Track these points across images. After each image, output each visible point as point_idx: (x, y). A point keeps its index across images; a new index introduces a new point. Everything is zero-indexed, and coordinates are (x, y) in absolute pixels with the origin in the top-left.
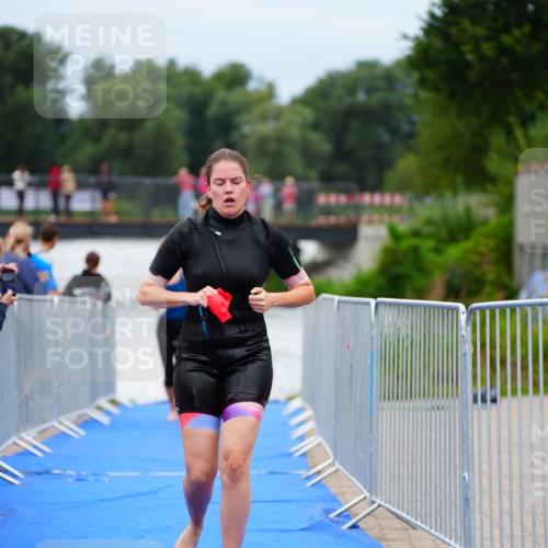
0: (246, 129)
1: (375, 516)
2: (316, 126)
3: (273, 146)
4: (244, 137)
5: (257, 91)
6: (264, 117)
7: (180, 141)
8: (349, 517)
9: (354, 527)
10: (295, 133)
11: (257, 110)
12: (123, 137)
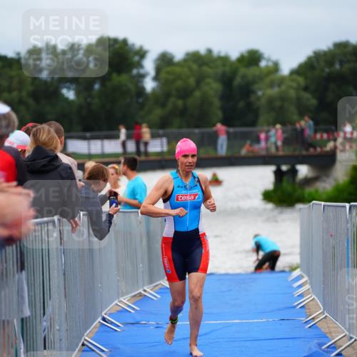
0: (260, 93)
1: (353, 347)
2: (306, 89)
3: (278, 104)
4: (259, 99)
5: (267, 67)
6: (272, 85)
7: (217, 103)
8: (335, 348)
9: (339, 354)
10: (292, 93)
11: (267, 80)
12: (180, 103)
